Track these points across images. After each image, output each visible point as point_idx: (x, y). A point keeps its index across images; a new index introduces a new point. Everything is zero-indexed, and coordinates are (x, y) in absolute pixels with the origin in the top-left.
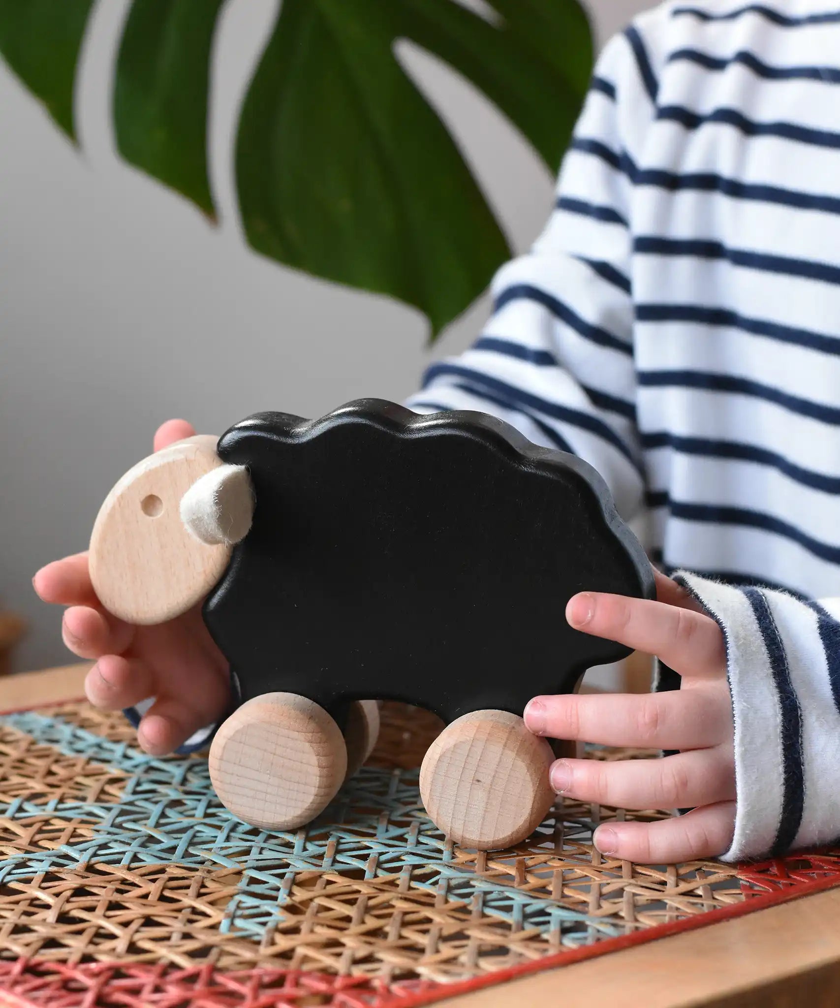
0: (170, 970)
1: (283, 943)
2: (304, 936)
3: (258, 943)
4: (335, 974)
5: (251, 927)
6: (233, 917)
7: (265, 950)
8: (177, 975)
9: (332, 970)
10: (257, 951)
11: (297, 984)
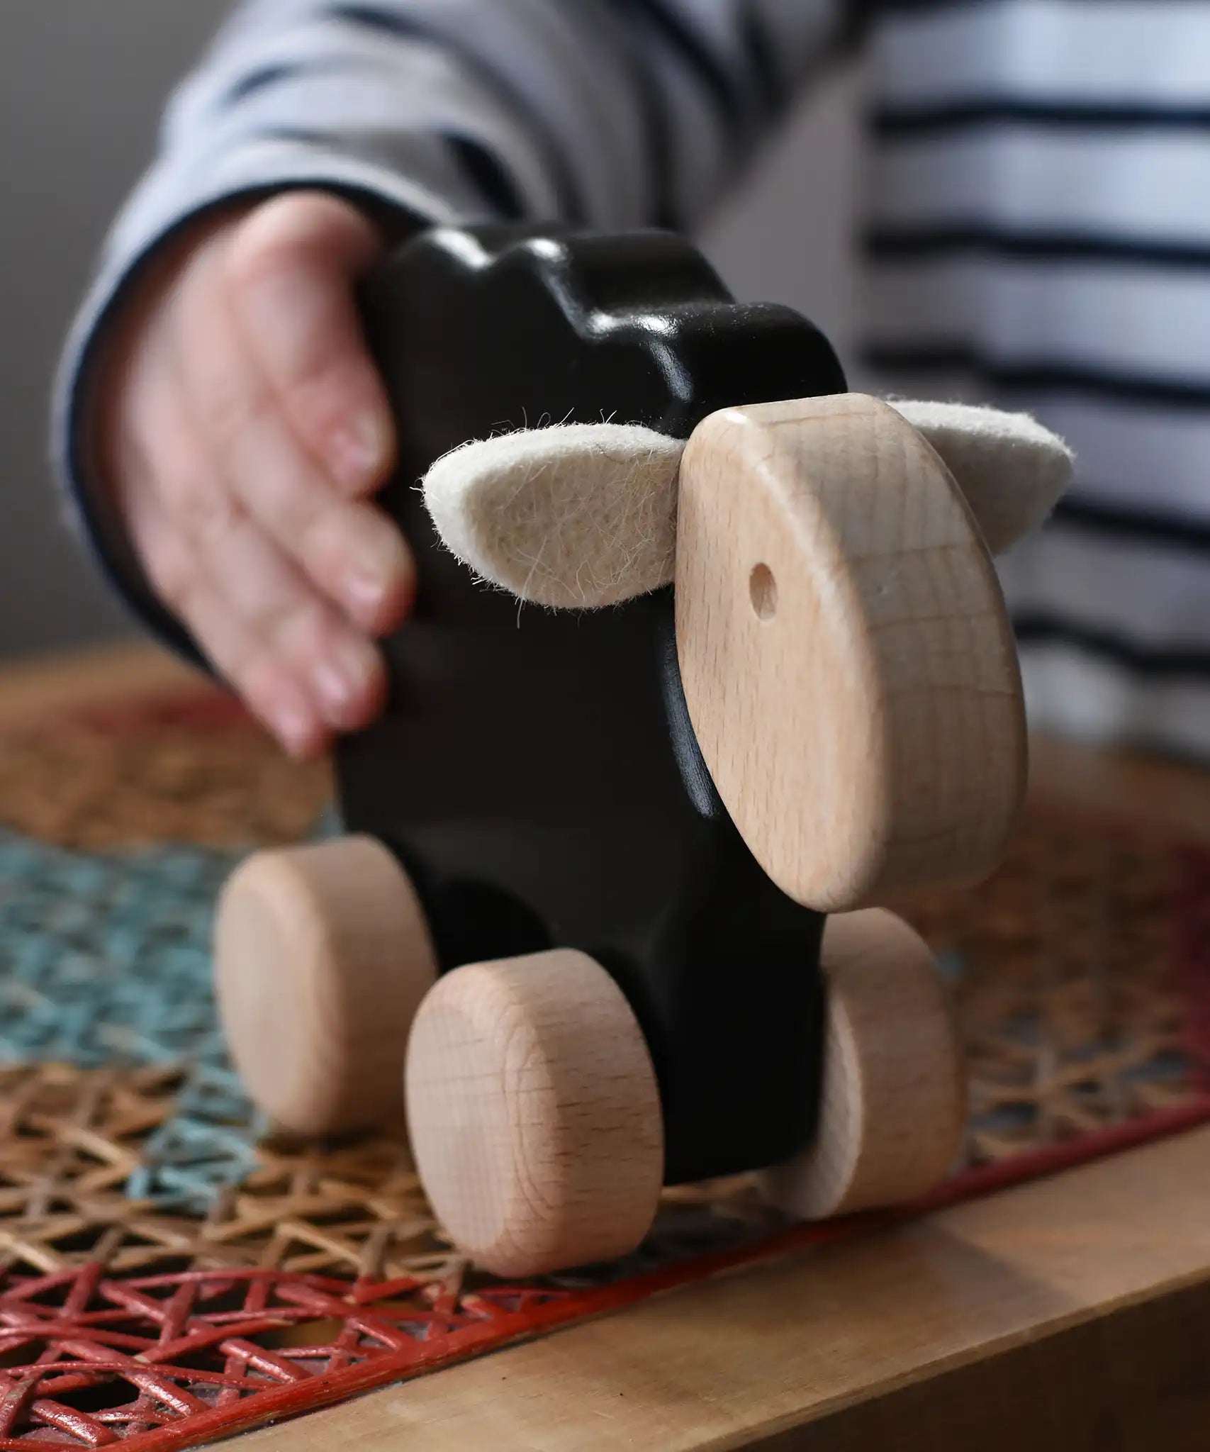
0: (12, 1279)
1: (252, 1213)
2: (299, 1200)
3: (201, 1217)
4: (352, 1277)
5: (190, 1184)
6: (154, 1165)
7: (212, 1232)
8: (28, 1287)
9: (345, 1269)
10: (193, 1234)
11: (272, 1302)
